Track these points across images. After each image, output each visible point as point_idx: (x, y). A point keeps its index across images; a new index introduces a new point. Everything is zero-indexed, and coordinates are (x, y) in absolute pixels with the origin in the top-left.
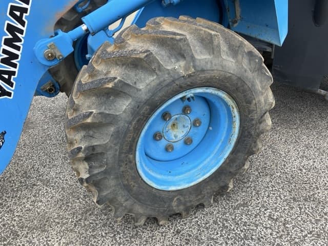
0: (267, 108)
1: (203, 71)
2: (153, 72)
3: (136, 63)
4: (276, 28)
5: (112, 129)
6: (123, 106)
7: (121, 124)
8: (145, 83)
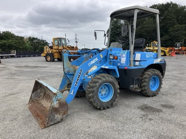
0: (118, 88)
1: (107, 80)
2: (101, 80)
3: (99, 79)
4: (117, 75)
5: (96, 87)
6: (97, 84)
7: (97, 87)
8: (100, 81)
